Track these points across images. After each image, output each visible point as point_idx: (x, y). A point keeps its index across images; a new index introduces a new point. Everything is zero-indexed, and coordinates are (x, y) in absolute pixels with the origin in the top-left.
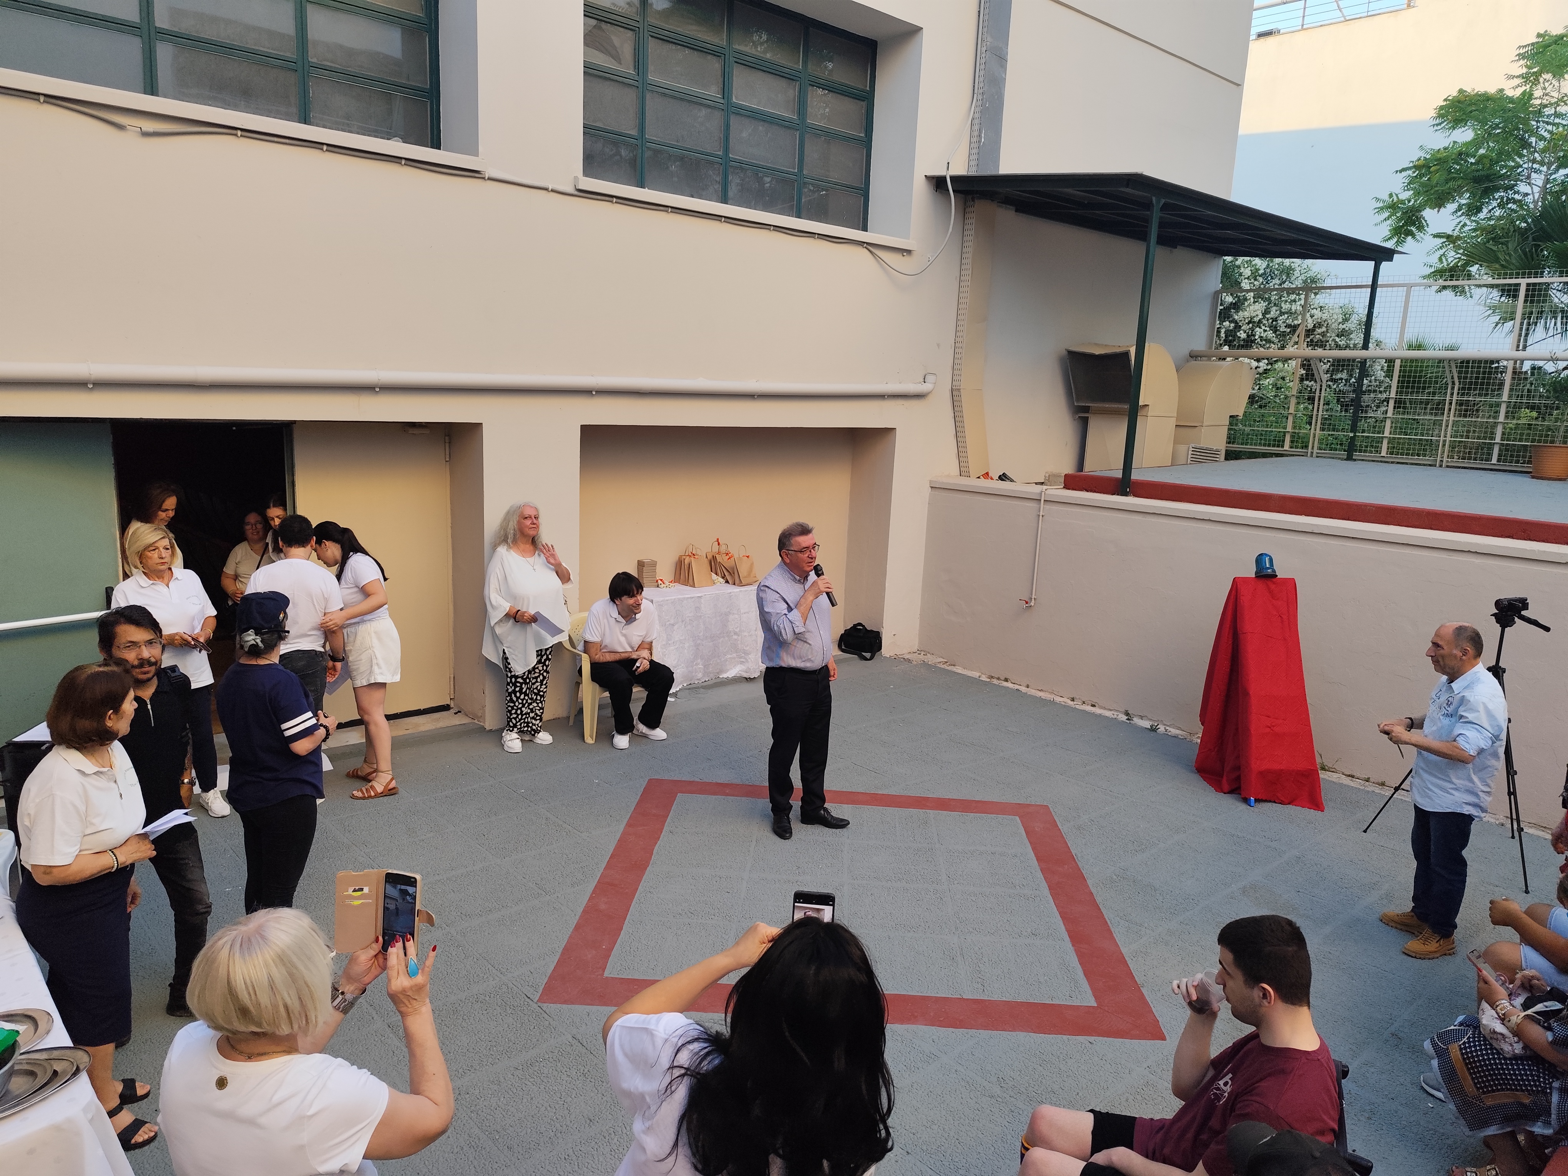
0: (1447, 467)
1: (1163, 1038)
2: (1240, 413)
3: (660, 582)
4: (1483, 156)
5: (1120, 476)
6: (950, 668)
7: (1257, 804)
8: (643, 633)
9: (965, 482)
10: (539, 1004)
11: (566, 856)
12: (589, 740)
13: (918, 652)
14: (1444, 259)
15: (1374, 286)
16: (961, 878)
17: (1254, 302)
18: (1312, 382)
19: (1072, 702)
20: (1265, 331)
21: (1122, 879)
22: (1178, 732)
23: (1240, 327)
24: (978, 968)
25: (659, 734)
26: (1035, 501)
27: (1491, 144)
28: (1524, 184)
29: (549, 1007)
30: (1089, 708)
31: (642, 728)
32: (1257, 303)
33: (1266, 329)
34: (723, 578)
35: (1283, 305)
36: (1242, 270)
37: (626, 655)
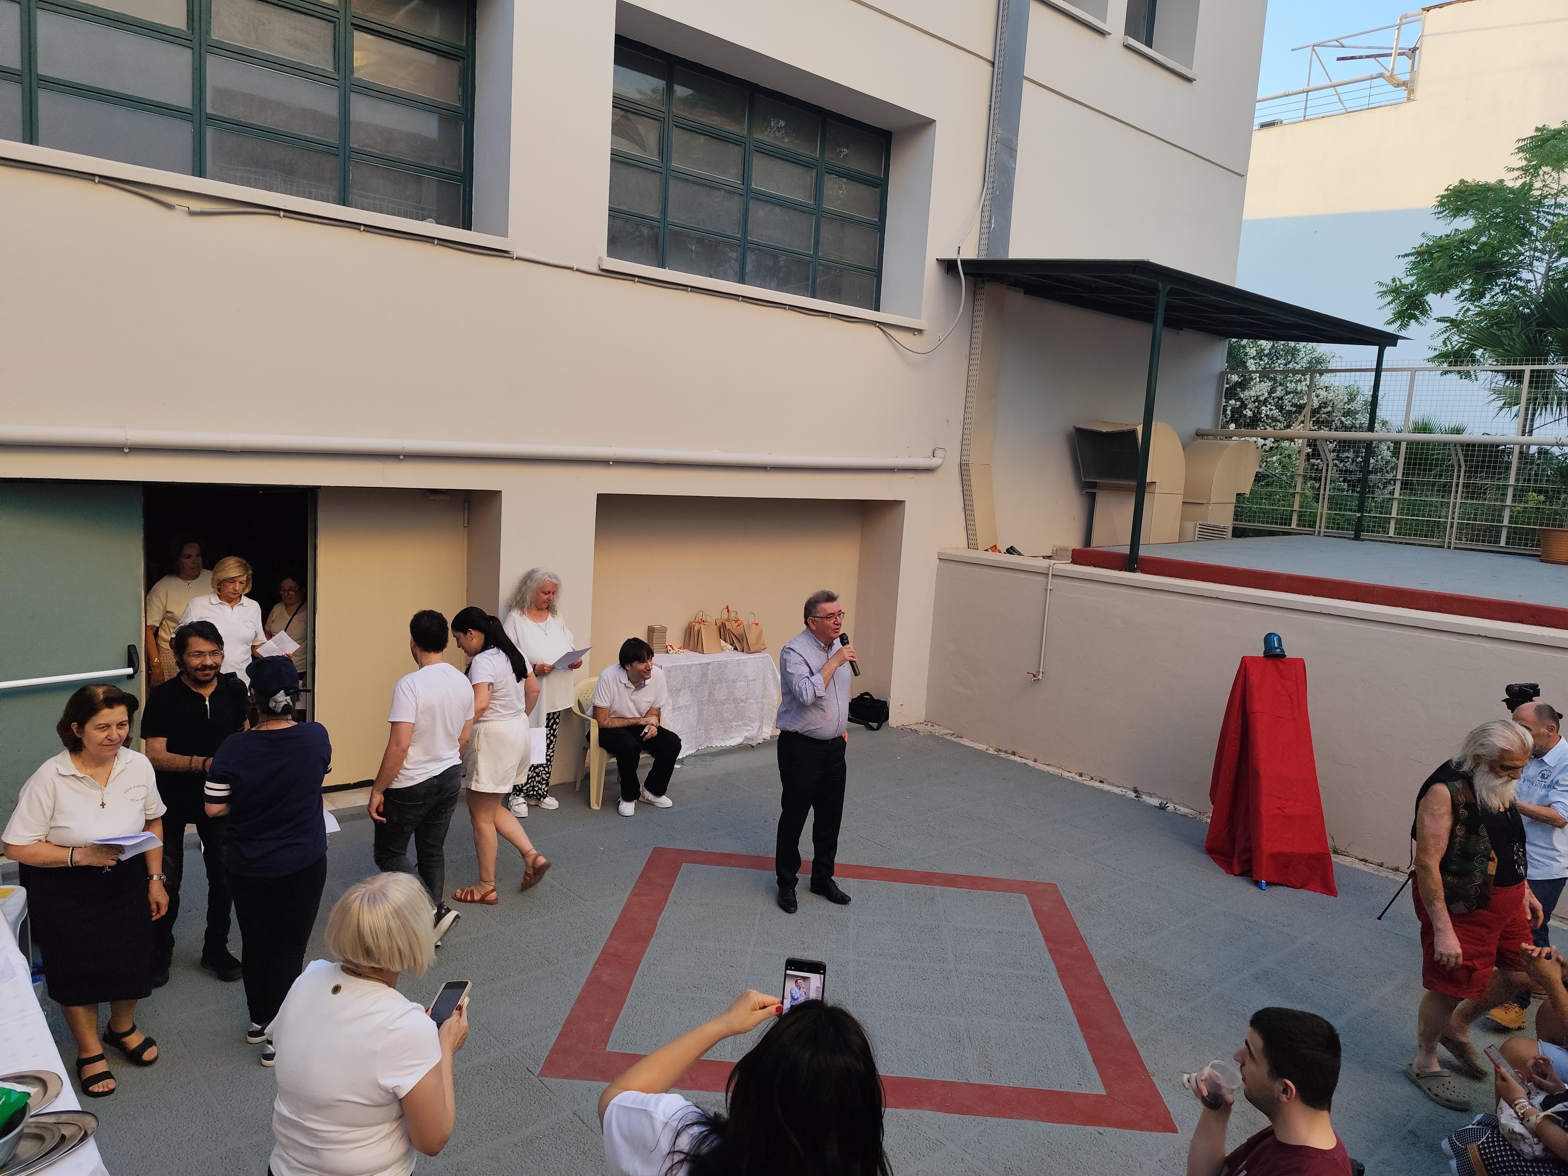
0: (1456, 548)
1: (1175, 1131)
2: (1247, 491)
3: (669, 648)
4: (1484, 244)
5: (1128, 552)
6: (957, 740)
7: (1268, 887)
8: (652, 699)
9: (973, 554)
10: (541, 1078)
11: (569, 925)
12: (595, 807)
13: (925, 723)
14: (1448, 343)
15: (1378, 370)
16: (968, 958)
17: (1260, 382)
18: (1319, 461)
19: (1080, 778)
20: (1271, 410)
21: (1131, 963)
22: (1187, 811)
23: (1246, 405)
24: (985, 1052)
25: (665, 801)
26: (1043, 575)
27: (1493, 233)
28: (1527, 271)
29: (550, 1081)
30: (1097, 784)
31: (648, 795)
32: (1263, 383)
33: (1272, 407)
34: (732, 645)
35: (1288, 384)
36: (1248, 349)
37: (635, 721)
